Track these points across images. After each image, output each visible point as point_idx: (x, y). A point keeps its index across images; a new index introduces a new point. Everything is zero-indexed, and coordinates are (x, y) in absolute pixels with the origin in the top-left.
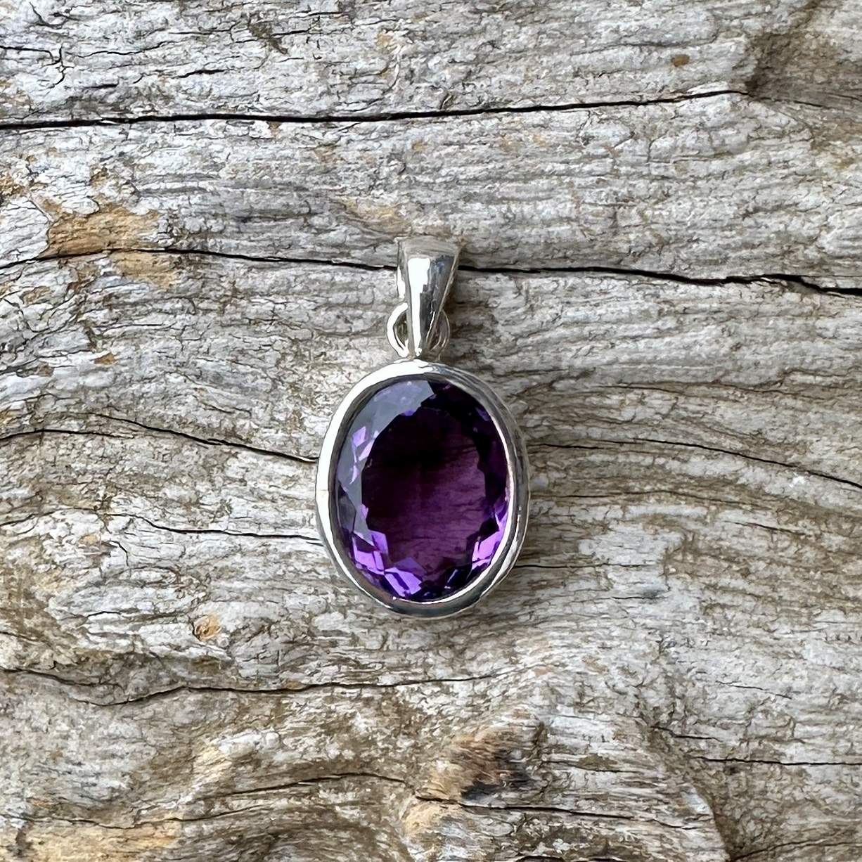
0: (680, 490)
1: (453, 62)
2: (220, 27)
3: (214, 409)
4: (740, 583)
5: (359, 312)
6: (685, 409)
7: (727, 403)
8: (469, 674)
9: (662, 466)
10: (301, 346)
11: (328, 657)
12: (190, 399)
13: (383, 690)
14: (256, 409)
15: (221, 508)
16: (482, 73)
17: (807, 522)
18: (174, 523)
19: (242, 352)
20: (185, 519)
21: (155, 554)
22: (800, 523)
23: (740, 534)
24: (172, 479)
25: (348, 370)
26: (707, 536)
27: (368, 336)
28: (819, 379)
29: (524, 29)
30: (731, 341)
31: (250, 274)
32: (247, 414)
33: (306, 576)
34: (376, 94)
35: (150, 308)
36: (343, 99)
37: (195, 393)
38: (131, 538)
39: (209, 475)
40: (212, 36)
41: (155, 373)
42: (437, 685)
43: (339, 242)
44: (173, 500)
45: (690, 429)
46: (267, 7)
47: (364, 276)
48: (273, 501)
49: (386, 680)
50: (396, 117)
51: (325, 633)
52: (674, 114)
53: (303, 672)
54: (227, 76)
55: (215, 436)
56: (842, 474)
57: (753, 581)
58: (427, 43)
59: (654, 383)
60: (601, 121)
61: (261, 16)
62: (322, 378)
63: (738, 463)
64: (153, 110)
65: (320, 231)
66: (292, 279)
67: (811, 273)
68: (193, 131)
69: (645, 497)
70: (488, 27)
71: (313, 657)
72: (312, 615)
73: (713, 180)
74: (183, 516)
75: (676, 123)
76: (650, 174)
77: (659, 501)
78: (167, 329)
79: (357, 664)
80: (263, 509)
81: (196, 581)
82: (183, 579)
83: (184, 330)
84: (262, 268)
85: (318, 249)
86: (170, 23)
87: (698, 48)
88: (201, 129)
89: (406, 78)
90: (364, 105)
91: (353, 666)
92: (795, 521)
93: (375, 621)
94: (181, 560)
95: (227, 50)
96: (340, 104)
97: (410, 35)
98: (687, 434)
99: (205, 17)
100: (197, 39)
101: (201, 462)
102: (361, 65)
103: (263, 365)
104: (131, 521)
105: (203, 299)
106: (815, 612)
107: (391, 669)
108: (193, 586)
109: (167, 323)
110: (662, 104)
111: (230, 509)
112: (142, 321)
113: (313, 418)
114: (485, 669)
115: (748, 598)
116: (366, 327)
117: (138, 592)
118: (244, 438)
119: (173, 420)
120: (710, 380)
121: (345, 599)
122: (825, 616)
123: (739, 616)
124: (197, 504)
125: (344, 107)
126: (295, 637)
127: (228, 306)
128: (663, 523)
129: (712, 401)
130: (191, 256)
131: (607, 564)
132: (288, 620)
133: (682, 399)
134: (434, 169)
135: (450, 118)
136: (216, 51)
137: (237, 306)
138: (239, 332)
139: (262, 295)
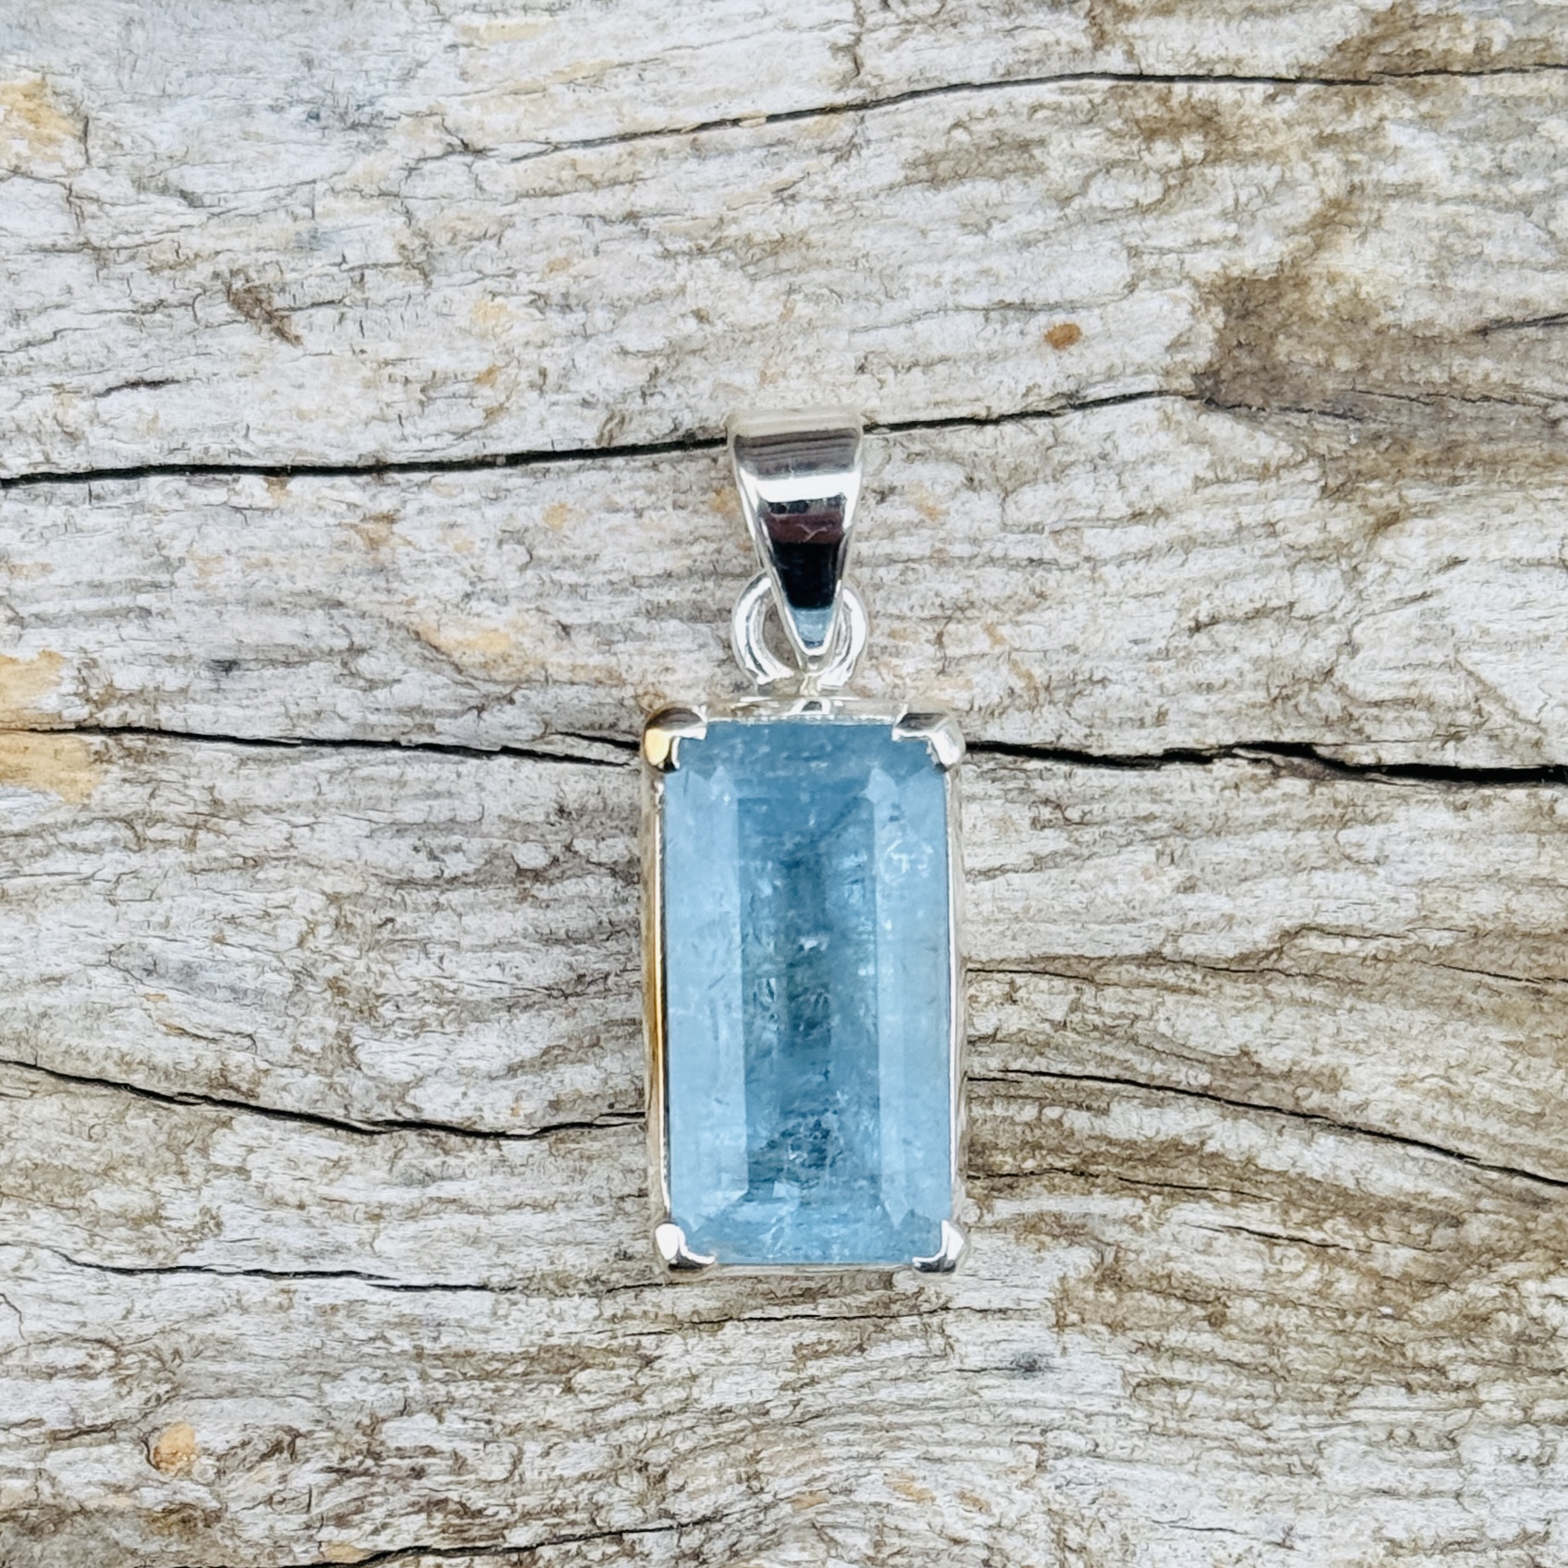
0: (1093, 1169)
1: (624, 352)
2: (172, 299)
3: (183, 1032)
4: (1206, 1340)
5: (455, 839)
6: (1099, 1011)
7: (1175, 997)
8: (673, 1517)
9: (1058, 1123)
10: (347, 907)
11: (410, 1497)
12: (136, 1016)
13: (514, 1557)
14: (263, 1033)
15: (203, 1224)
16: (681, 371)
17: (1340, 1222)
18: (110, 1256)
19: (232, 920)
20: (132, 1248)
21: (76, 1315)
22: (1328, 1225)
23: (1207, 1249)
24: (107, 1171)
25: (436, 951)
26: (1145, 1253)
27: (476, 884)
28: (1352, 944)
29: (759, 285)
30: (1177, 875)
31: (244, 772)
32: (247, 1042)
33: (367, 1349)
34: (473, 418)
35: (51, 841)
36: (409, 429)
37: (147, 1005)
38: (29, 1287)
39: (179, 1161)
40: (158, 316)
41: (66, 967)
42: (612, 1542)
43: (412, 703)
44: (111, 1214)
45: (1109, 1050)
46: (264, 257)
47: (461, 768)
48: (301, 1207)
49: (519, 1537)
50: (515, 460)
51: (400, 1453)
52: (1050, 441)
53: (358, 1526)
54: (186, 391)
55: (190, 1089)
56: (1406, 1129)
57: (1230, 1337)
58: (571, 317)
59: (1032, 961)
60: (910, 458)
61: (253, 275)
62: (388, 968)
63: (1203, 1112)
64: (48, 461)
65: (372, 685)
66: (324, 778)
67: (1330, 738)
68: (124, 499)
69: (1023, 1182)
70: (690, 284)
71: (377, 1499)
72: (377, 1421)
73: (1130, 565)
74: (130, 1242)
75: (1058, 455)
76: (1005, 557)
77: (1052, 1188)
78: (85, 881)
79: (464, 1510)
80: (281, 1223)
81: (154, 1364)
82: (127, 1361)
83: (117, 882)
84: (267, 761)
85: (373, 718)
86: (76, 291)
87: (1097, 311)
88: (137, 497)
89: (532, 385)
90: (449, 438)
91: (456, 1513)
92: (1318, 1223)
93: (498, 1428)
94: (126, 1324)
95: (188, 341)
96: (404, 439)
97: (539, 301)
98: (1105, 1060)
99: (141, 279)
100: (130, 321)
101: (162, 1138)
102: (443, 362)
103: (271, 944)
104: (28, 1256)
105: (154, 820)
106: (1350, 1392)
107: (527, 1516)
108: (148, 1373)
109: (86, 870)
110: (1031, 422)
111: (219, 1225)
112: (38, 866)
113: (375, 1046)
114: (703, 1507)
115: (1220, 1367)
116: (470, 868)
117: (43, 1389)
118: (244, 1087)
119: (106, 1057)
120: (1141, 951)
121: (442, 1390)
122: (1367, 1397)
123: (1200, 1399)
124: (156, 1218)
125: (414, 444)
126: (343, 1460)
127: (202, 835)
128: (1057, 1231)
129: (1147, 994)
130: (128, 740)
131: (946, 1309)
132: (330, 1428)
133: (1089, 991)
134: (587, 558)
135: (618, 461)
136: (166, 344)
137: (218, 833)
138: (226, 882)
139: (268, 811)
